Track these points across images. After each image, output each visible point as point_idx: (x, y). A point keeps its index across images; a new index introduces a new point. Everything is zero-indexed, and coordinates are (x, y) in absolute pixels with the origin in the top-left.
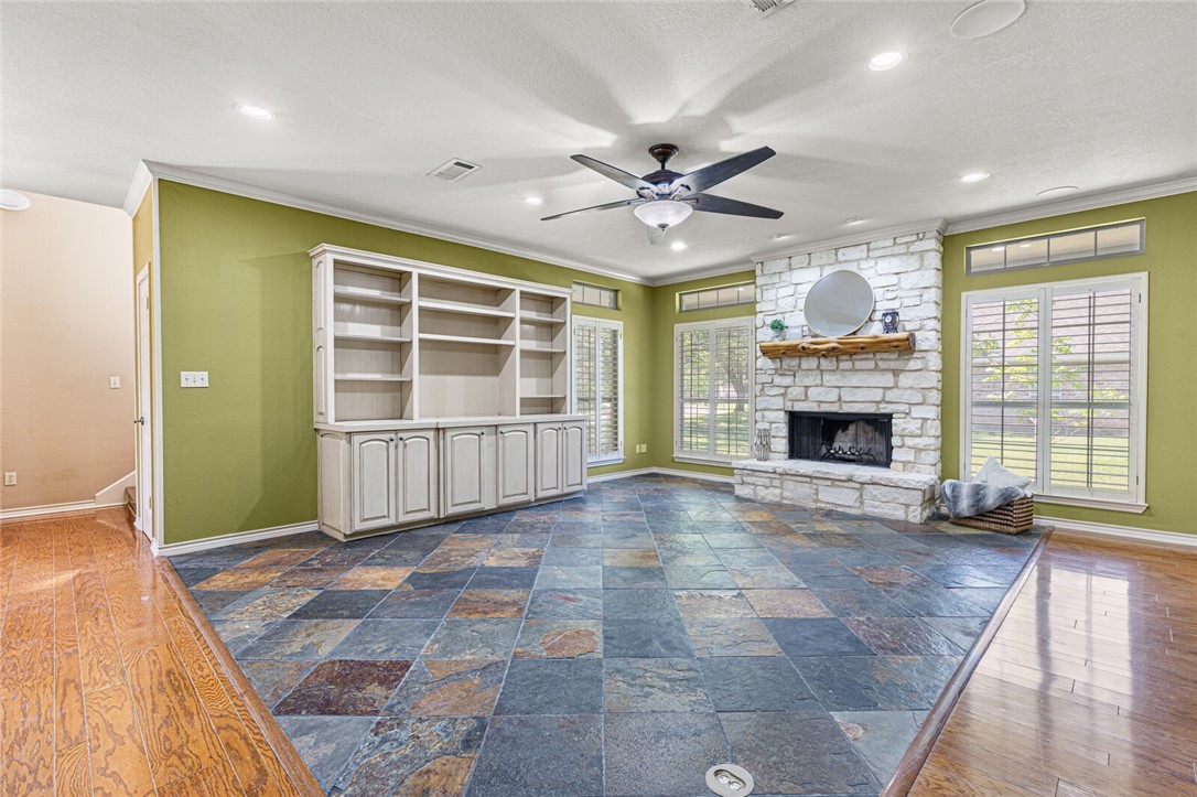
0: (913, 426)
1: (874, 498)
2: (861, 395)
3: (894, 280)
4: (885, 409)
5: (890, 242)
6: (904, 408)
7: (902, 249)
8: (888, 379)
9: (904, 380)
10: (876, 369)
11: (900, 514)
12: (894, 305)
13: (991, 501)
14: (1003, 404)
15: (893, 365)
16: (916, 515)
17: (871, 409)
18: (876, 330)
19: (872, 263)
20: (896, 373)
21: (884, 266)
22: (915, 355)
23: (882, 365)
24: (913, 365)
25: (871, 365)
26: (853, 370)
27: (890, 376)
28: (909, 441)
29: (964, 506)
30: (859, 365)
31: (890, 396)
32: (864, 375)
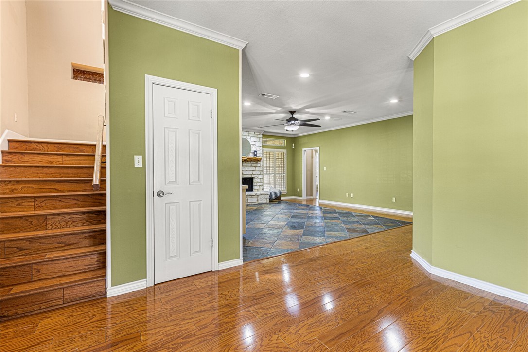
0: (259, 180)
1: (260, 198)
2: (248, 173)
3: (254, 143)
4: (253, 176)
5: (253, 133)
6: (257, 176)
7: (256, 136)
8: (253, 168)
9: (257, 169)
10: (251, 166)
11: (265, 201)
12: (255, 149)
13: (278, 195)
14: (275, 174)
15: (255, 165)
16: (268, 201)
17: (250, 176)
18: (251, 156)
19: (250, 137)
20: (255, 167)
21: (253, 139)
22: (259, 162)
23: (252, 165)
24: (259, 165)
25: (250, 164)
26: (246, 166)
27: (254, 167)
28: (258, 184)
29: (274, 197)
30: (247, 164)
31: (254, 173)
32: (249, 167)
